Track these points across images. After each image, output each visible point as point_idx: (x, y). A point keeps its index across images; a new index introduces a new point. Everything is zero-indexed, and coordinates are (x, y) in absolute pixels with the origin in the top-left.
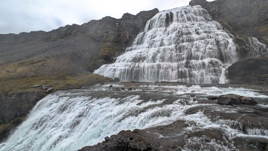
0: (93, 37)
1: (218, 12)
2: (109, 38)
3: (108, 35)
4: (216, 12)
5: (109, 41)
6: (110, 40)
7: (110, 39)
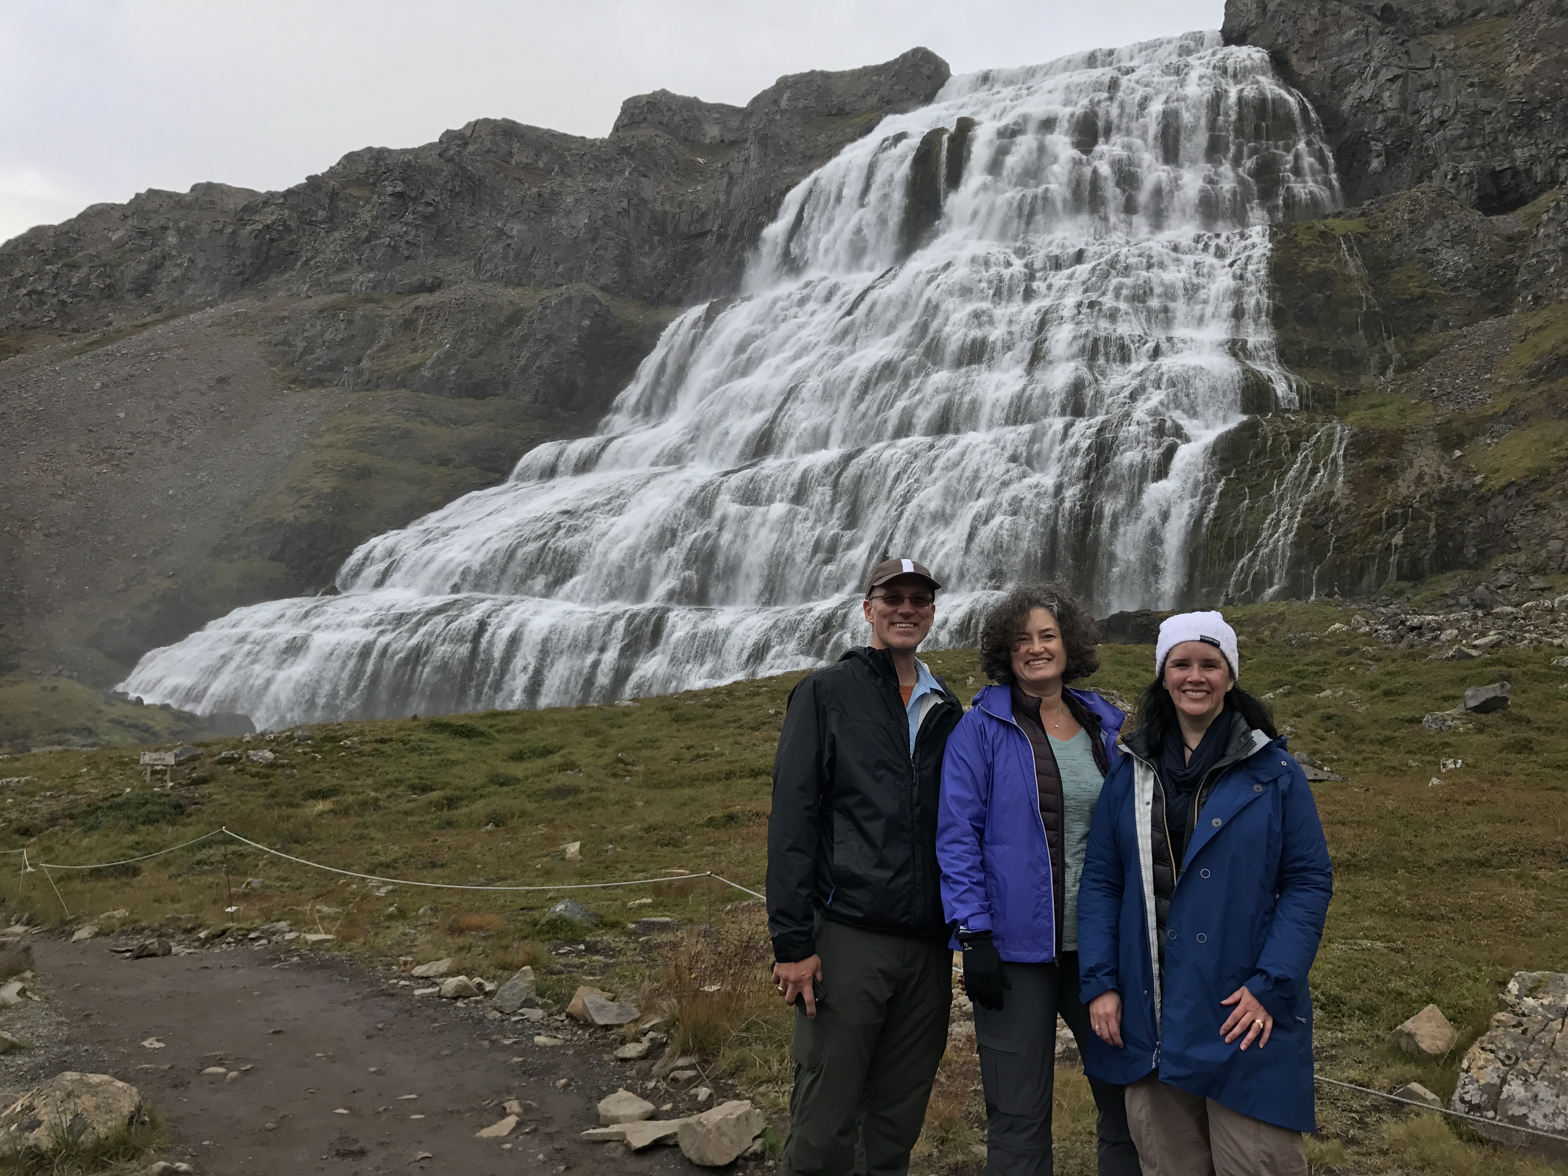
0: (285, 342)
1: (1392, 122)
2: (415, 350)
3: (408, 324)
4: (1380, 123)
5: (402, 384)
6: (415, 368)
7: (415, 358)
